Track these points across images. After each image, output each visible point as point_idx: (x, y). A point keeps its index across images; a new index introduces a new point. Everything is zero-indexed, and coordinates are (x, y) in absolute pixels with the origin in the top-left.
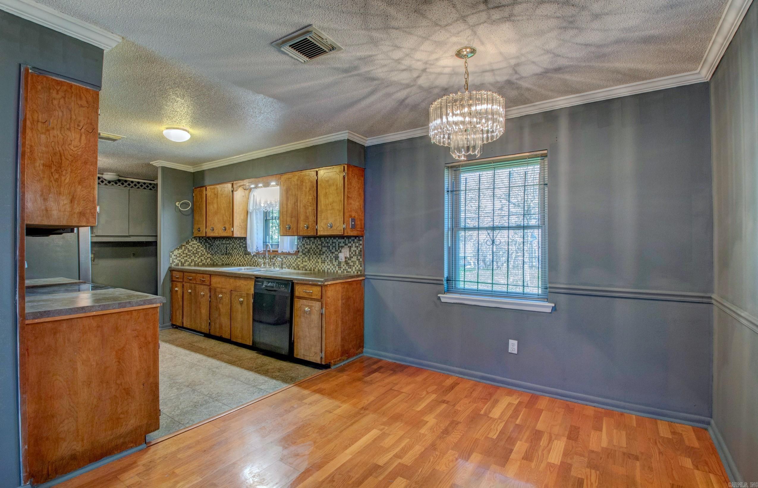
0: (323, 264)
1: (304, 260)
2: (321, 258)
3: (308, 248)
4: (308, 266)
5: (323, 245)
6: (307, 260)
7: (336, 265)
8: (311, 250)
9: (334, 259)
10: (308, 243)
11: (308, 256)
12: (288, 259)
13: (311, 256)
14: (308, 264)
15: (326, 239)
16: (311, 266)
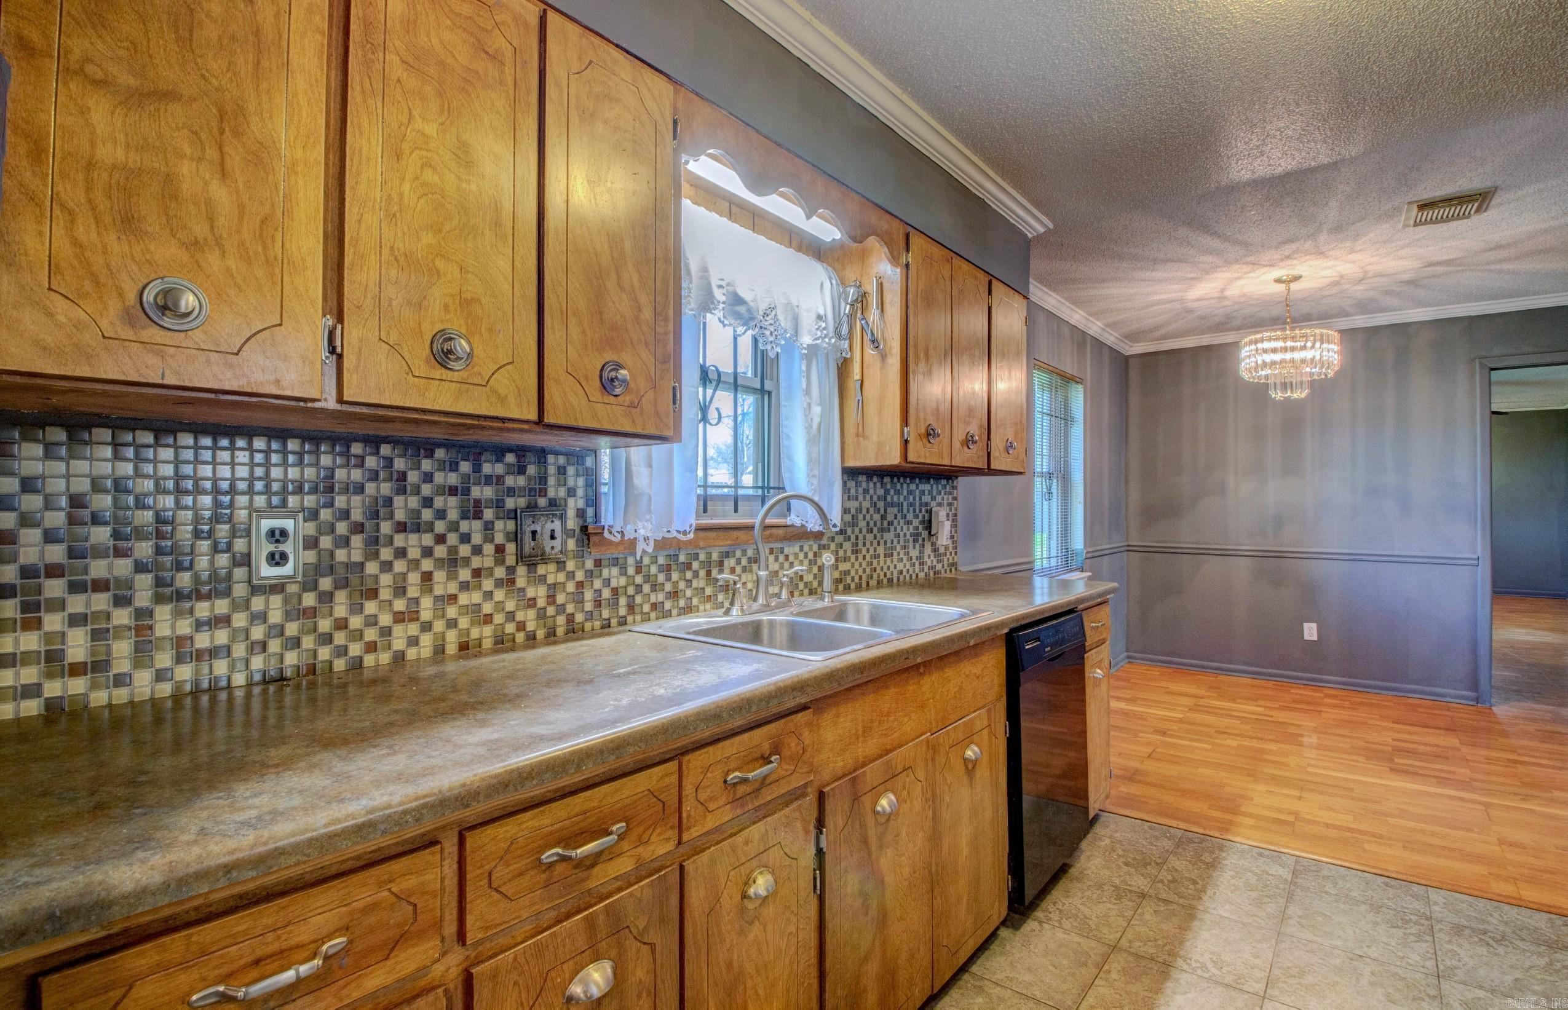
0: (888, 560)
1: (841, 553)
2: (885, 543)
3: (853, 511)
4: (853, 573)
5: (889, 498)
6: (849, 553)
7: (914, 560)
8: (860, 517)
9: (911, 539)
10: (853, 492)
11: (853, 538)
12: (787, 558)
13: (861, 537)
14: (853, 565)
15: (895, 480)
16: (860, 572)
